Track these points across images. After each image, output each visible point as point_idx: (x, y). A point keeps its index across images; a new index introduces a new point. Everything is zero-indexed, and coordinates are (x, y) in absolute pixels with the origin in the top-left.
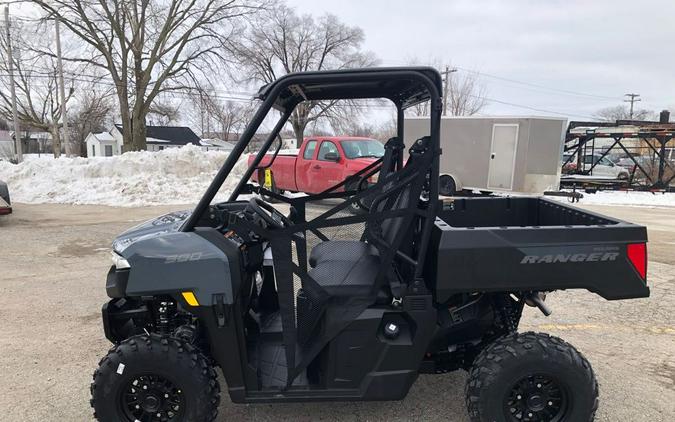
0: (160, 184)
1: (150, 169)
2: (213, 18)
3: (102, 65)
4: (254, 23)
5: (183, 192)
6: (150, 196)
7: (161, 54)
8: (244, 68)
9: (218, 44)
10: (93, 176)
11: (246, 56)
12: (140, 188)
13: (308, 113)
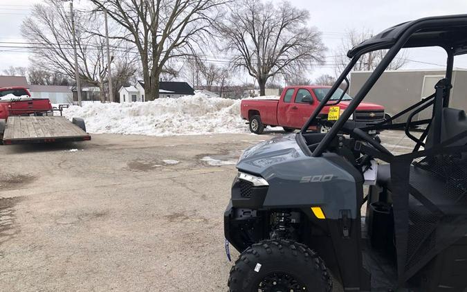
0: (180, 121)
1: (173, 110)
2: (205, 7)
3: (132, 41)
4: (233, 8)
5: (196, 126)
6: (174, 129)
7: (170, 33)
8: (225, 40)
9: (208, 24)
10: (134, 115)
11: (226, 32)
12: (167, 123)
13: (269, 71)
